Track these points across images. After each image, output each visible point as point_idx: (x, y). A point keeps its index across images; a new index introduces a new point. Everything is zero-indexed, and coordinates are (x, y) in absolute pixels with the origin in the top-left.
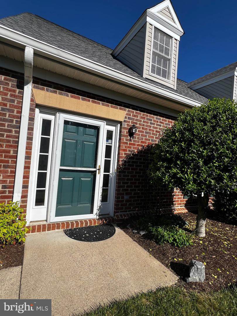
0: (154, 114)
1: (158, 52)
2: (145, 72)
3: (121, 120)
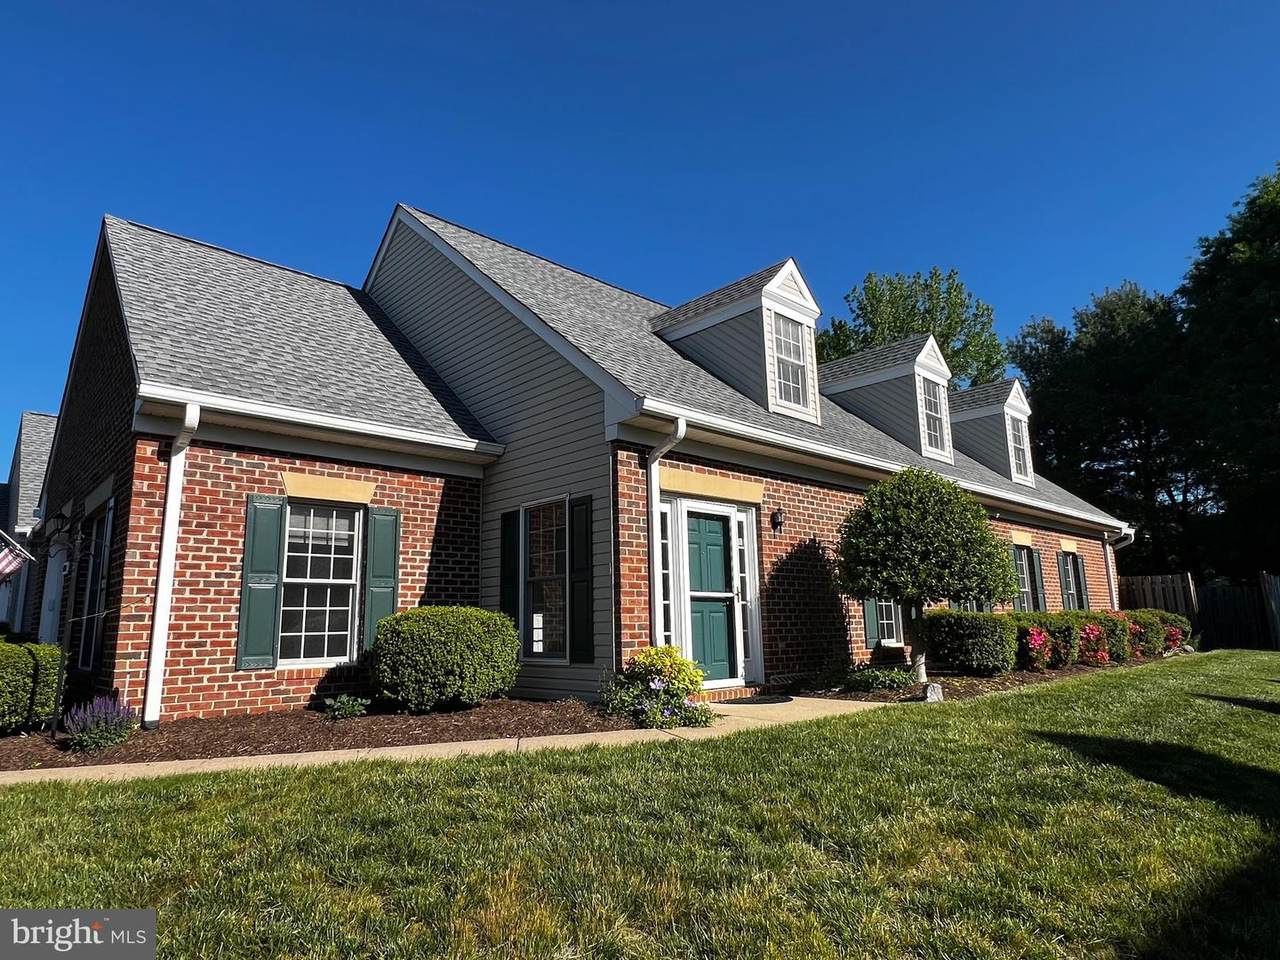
0: (801, 484)
1: (783, 357)
2: (771, 400)
3: (759, 500)
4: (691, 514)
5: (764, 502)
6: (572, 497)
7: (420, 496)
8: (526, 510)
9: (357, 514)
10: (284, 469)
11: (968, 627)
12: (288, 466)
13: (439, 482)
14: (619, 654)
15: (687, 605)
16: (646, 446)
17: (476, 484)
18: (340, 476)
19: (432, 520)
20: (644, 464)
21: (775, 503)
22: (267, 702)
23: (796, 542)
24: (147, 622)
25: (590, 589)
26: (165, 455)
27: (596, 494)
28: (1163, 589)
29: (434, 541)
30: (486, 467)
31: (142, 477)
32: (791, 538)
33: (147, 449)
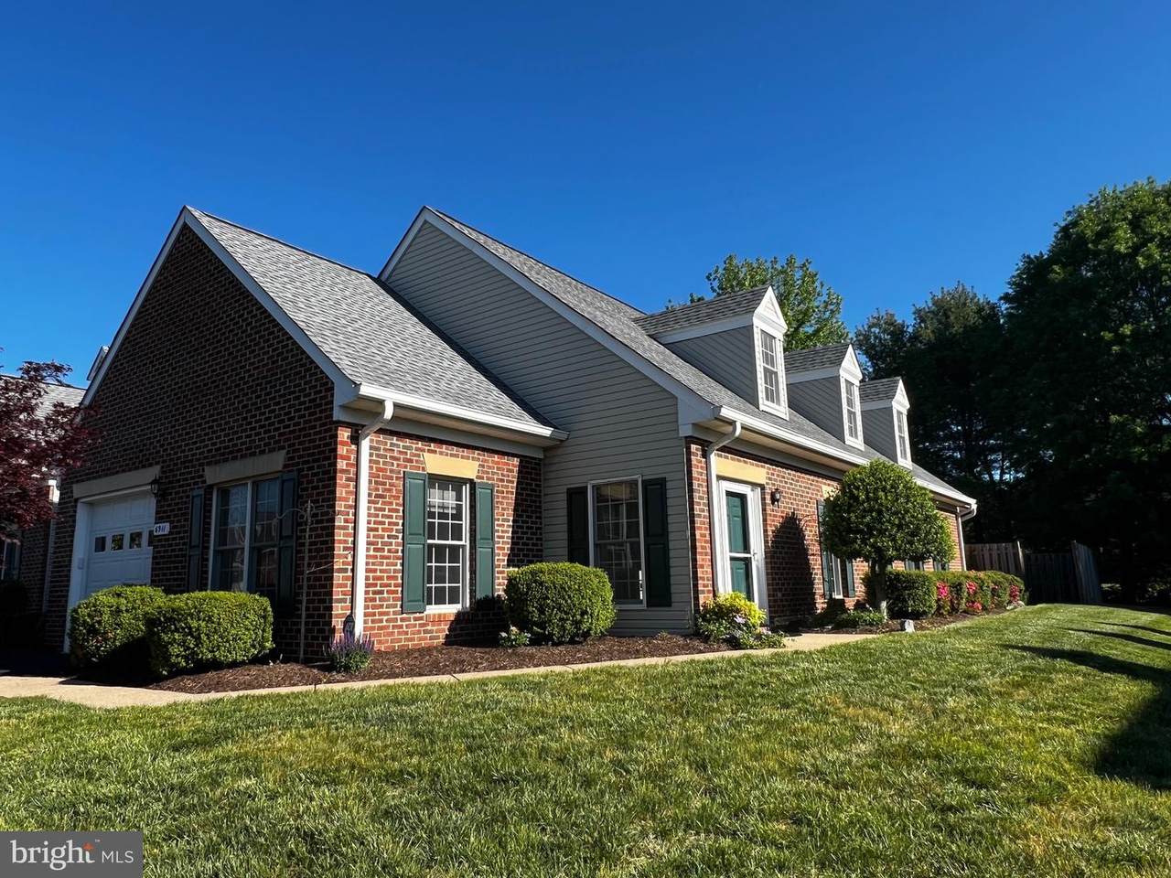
2: (761, 401)
3: (763, 481)
4: (729, 494)
5: (767, 484)
6: (645, 478)
7: (505, 473)
8: (593, 487)
9: (464, 487)
10: (424, 451)
11: (904, 582)
12: (427, 448)
13: (516, 461)
14: (697, 599)
15: (728, 563)
16: (706, 441)
17: (538, 462)
18: (457, 456)
19: (512, 493)
20: (705, 455)
21: (774, 485)
22: (420, 639)
23: (784, 515)
24: (350, 574)
25: (666, 550)
26: (355, 439)
27: (668, 477)
28: (999, 555)
29: (515, 510)
30: (545, 449)
31: (343, 458)
32: (782, 512)
33: (344, 434)
